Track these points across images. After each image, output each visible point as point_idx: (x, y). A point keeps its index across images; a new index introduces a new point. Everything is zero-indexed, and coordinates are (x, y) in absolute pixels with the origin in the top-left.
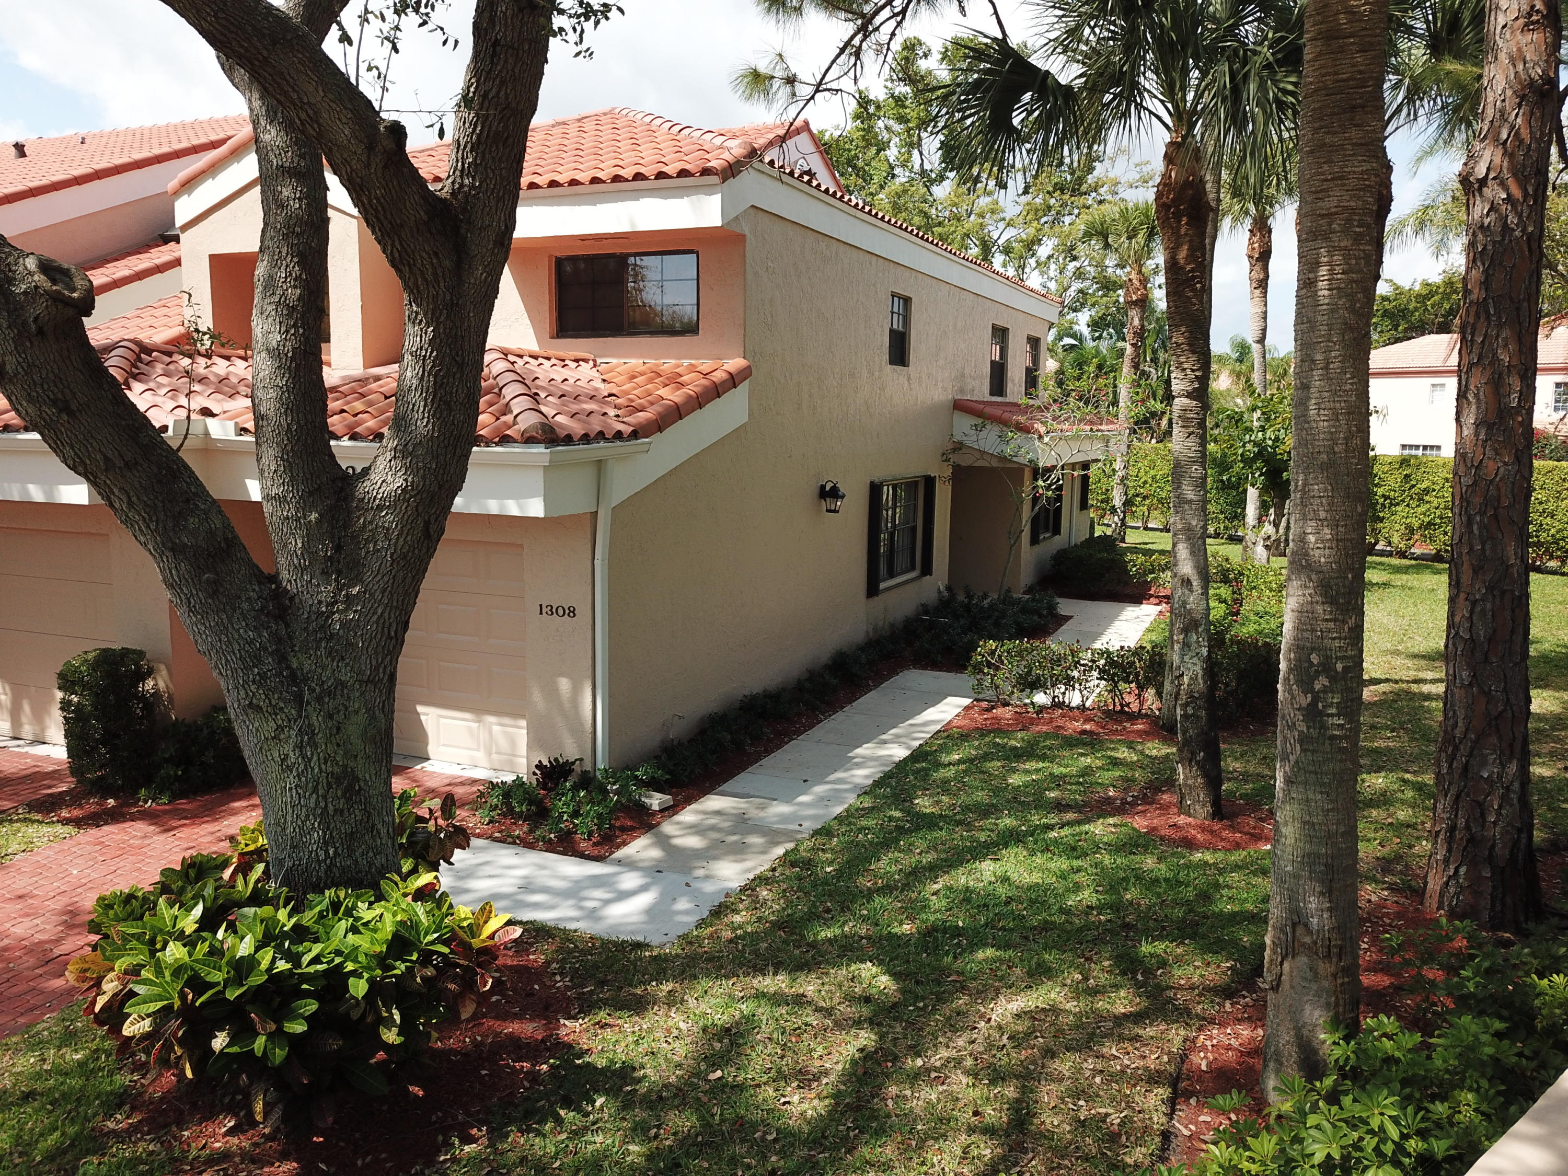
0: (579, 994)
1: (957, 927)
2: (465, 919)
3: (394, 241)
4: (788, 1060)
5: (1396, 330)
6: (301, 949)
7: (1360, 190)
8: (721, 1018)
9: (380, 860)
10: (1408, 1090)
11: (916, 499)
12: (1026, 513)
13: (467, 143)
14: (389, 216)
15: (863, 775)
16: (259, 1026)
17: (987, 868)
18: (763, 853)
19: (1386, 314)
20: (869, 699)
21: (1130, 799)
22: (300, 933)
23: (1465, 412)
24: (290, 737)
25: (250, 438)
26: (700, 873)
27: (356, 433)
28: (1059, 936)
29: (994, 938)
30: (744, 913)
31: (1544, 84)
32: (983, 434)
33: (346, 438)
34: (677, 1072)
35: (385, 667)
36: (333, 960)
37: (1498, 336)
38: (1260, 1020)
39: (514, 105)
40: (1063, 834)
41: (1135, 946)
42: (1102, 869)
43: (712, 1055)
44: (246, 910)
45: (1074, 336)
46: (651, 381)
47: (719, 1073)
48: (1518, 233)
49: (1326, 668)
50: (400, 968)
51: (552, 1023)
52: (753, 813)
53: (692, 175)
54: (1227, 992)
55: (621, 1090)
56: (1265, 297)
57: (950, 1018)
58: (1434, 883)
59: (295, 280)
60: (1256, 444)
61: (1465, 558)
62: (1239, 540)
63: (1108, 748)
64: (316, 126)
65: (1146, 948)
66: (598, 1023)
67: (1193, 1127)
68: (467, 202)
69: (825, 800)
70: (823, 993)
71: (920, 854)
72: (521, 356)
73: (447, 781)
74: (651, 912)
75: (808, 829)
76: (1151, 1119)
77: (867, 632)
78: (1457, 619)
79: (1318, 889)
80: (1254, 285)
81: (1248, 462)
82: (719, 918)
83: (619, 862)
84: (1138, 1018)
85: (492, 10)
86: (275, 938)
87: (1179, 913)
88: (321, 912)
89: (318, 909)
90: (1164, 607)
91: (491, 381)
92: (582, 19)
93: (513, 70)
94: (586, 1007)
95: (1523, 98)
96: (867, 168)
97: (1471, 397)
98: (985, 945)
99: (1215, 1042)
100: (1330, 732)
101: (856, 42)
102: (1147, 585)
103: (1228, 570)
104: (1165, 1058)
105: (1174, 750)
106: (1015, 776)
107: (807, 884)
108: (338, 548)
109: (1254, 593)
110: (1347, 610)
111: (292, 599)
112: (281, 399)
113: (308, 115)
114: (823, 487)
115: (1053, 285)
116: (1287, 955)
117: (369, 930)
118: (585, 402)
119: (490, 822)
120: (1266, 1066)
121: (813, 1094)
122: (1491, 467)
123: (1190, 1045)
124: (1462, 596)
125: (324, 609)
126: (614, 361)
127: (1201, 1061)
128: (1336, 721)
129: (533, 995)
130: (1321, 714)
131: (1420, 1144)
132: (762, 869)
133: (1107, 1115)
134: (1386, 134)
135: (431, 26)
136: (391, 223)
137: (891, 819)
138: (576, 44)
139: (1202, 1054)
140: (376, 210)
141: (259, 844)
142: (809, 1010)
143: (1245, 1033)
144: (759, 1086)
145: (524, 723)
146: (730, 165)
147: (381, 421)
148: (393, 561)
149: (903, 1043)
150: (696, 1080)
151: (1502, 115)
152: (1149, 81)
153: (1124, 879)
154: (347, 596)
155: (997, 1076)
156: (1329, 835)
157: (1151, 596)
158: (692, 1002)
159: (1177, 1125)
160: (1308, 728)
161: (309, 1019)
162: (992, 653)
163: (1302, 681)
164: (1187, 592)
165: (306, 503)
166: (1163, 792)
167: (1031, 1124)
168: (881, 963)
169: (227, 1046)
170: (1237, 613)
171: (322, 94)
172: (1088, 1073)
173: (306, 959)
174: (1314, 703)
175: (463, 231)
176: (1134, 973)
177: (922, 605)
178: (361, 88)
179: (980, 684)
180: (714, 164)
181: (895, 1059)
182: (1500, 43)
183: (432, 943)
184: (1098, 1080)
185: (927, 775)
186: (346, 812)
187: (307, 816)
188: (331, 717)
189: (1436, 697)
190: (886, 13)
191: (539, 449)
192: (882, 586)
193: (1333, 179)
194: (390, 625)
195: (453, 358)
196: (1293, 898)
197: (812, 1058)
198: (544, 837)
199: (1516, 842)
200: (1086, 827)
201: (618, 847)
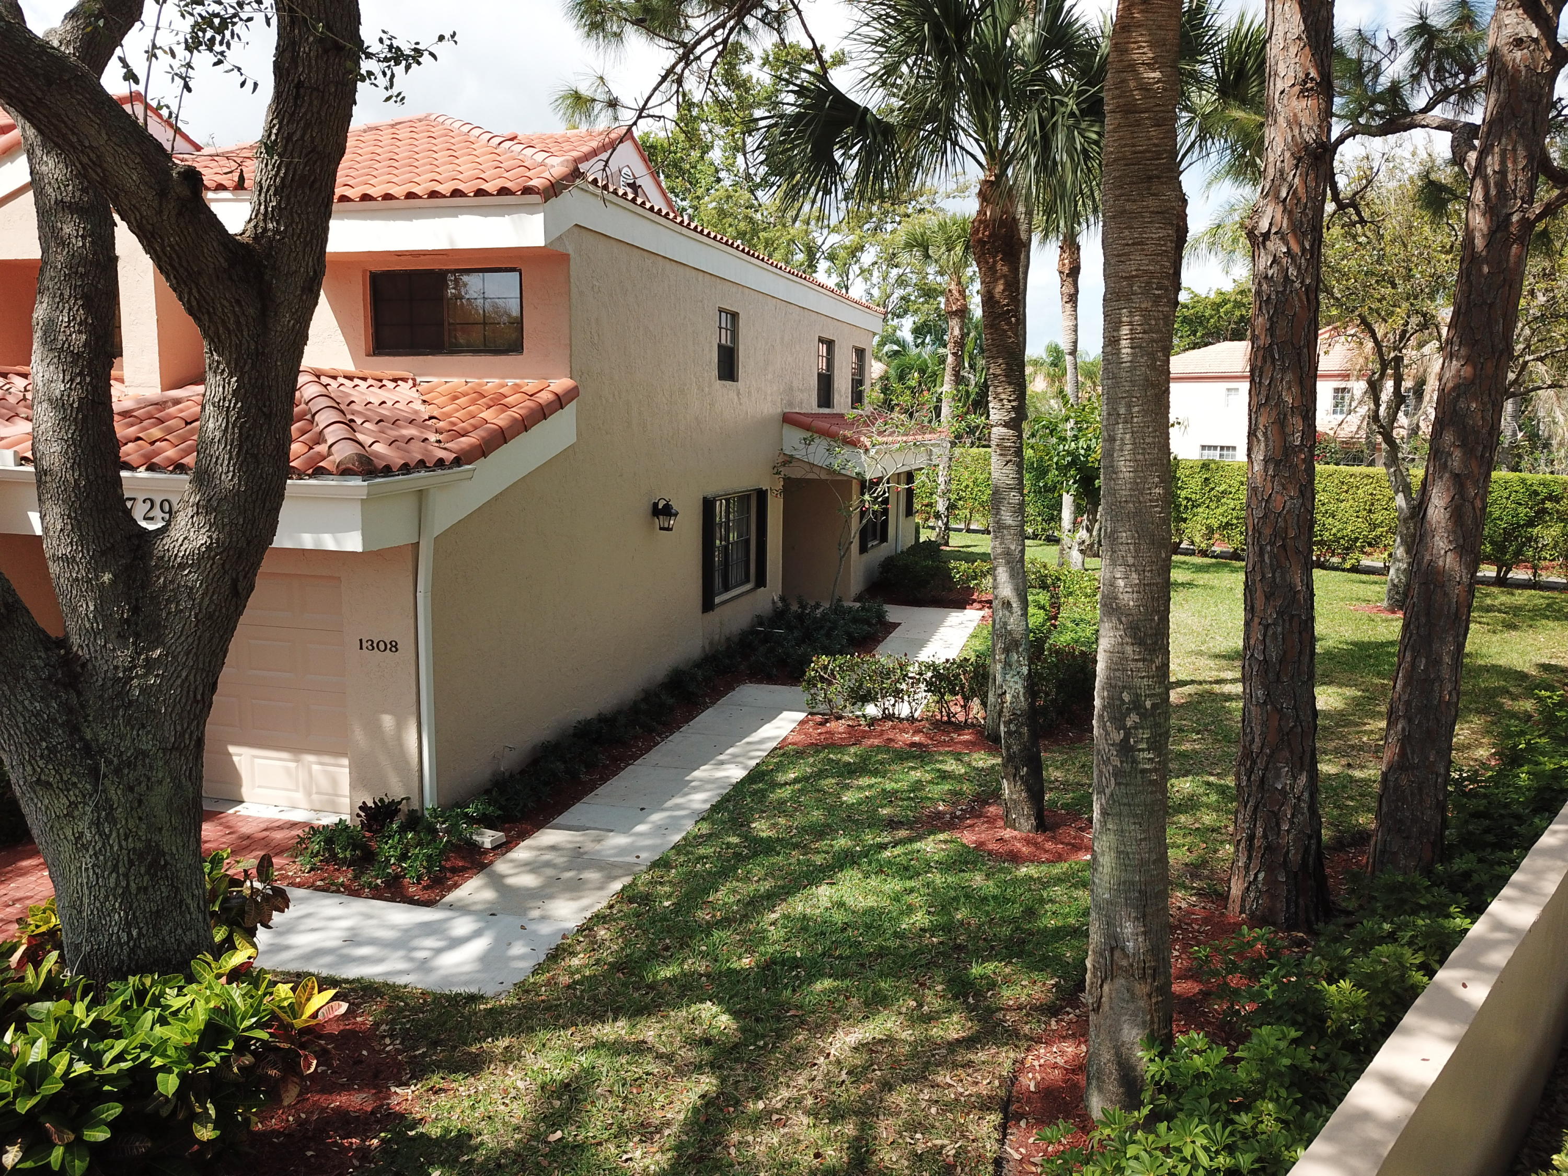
0: (411, 1057)
1: (795, 958)
2: (286, 999)
3: (191, 289)
4: (629, 1113)
5: (1195, 335)
6: (102, 1047)
7: (1158, 255)
8: (560, 1074)
9: (190, 936)
10: (1216, 1105)
11: (748, 511)
12: (855, 526)
13: (269, 186)
14: (185, 264)
15: (700, 800)
16: (55, 1138)
17: (824, 893)
18: (601, 888)
19: (1185, 320)
20: (707, 718)
21: (958, 813)
22: (101, 1030)
23: (1255, 449)
24: (85, 813)
25: (30, 468)
26: (535, 913)
27: (154, 464)
28: (894, 962)
29: (831, 968)
30: (582, 955)
31: (1317, 148)
32: (812, 448)
33: (142, 469)
34: (516, 1136)
35: (192, 733)
36: (138, 1057)
37: (1282, 379)
38: (1083, 1036)
39: (320, 148)
40: (896, 853)
41: (966, 969)
42: (934, 889)
43: (552, 1114)
44: (37, 1005)
45: (897, 342)
46: (473, 402)
47: (559, 1134)
48: (1297, 285)
49: (1137, 705)
50: (215, 1059)
51: (383, 1093)
52: (590, 846)
53: (513, 194)
54: (1052, 1010)
55: (458, 1161)
56: (1075, 311)
57: (789, 1056)
58: (1236, 888)
59: (80, 324)
60: (1069, 453)
61: (1259, 585)
62: (1057, 541)
63: (937, 761)
64: (99, 170)
65: (976, 970)
66: (431, 1089)
67: (1023, 1150)
68: (271, 247)
69: (662, 829)
70: (663, 1038)
71: (757, 882)
72: (335, 378)
73: (263, 826)
74: (485, 959)
75: (645, 859)
76: (984, 1147)
77: (703, 647)
78: (1252, 642)
79: (1133, 915)
80: (1065, 299)
81: (1063, 469)
82: (556, 962)
83: (451, 906)
84: (970, 1043)
85: (294, 50)
86: (71, 1038)
87: (1006, 931)
88: (124, 1002)
89: (119, 1001)
90: (987, 612)
91: (303, 406)
92: (392, 63)
93: (318, 113)
94: (419, 1071)
95: (1299, 160)
96: (692, 171)
97: (1260, 435)
98: (822, 975)
99: (1042, 1061)
100: (1141, 766)
101: (678, 69)
102: (970, 591)
103: (1046, 576)
104: (997, 1083)
105: (999, 760)
106: (849, 793)
107: (645, 920)
108: (135, 610)
109: (1071, 600)
110: (1155, 650)
111: (84, 665)
112: (66, 453)
113: (90, 160)
114: (655, 505)
115: (876, 292)
116: (1106, 978)
117: (179, 1020)
118: (405, 427)
119: (312, 869)
120: (1089, 1084)
121: (655, 1147)
122: (1278, 503)
123: (1019, 1067)
124: (1256, 620)
125: (121, 675)
126: (435, 380)
127: (1029, 1082)
128: (1146, 755)
129: (361, 1062)
130: (1132, 749)
131: (1228, 1160)
132: (599, 906)
133: (943, 1147)
134: (1181, 169)
135: (226, 66)
136: (187, 270)
137: (729, 845)
138: (386, 88)
139: (1030, 1075)
140: (170, 258)
141: (52, 925)
142: (649, 1058)
143: (1070, 1050)
144: (600, 1144)
145: (345, 761)
146: (552, 184)
147: (182, 450)
148: (198, 621)
149: (744, 1087)
150: (535, 1143)
151: (1282, 175)
152: (962, 118)
153: (956, 899)
154: (147, 659)
155: (837, 1114)
156: (1143, 863)
157: (974, 601)
158: (529, 1058)
159: (1009, 1149)
160: (1122, 762)
161: (113, 1125)
162: (825, 668)
163: (1115, 718)
164: (1007, 614)
165: (98, 562)
166: (990, 804)
167: (871, 1162)
168: (721, 1002)
169: (20, 1161)
170: (1056, 618)
171: (106, 137)
172: (924, 1104)
173: (108, 1057)
174: (1126, 739)
175: (267, 278)
176: (966, 997)
177: (757, 616)
178: (151, 130)
179: (814, 699)
180: (534, 183)
181: (737, 1103)
182: (1279, 107)
183: (250, 1028)
184: (933, 1110)
185: (764, 796)
186: (150, 890)
187: (107, 898)
188: (131, 789)
189: (1236, 698)
190: (708, 42)
191: (356, 482)
192: (717, 600)
193: (1133, 244)
194: (196, 688)
195: (260, 409)
196: (1110, 922)
197: (653, 1109)
198: (370, 883)
199: (1307, 849)
200: (917, 845)
201: (450, 889)
